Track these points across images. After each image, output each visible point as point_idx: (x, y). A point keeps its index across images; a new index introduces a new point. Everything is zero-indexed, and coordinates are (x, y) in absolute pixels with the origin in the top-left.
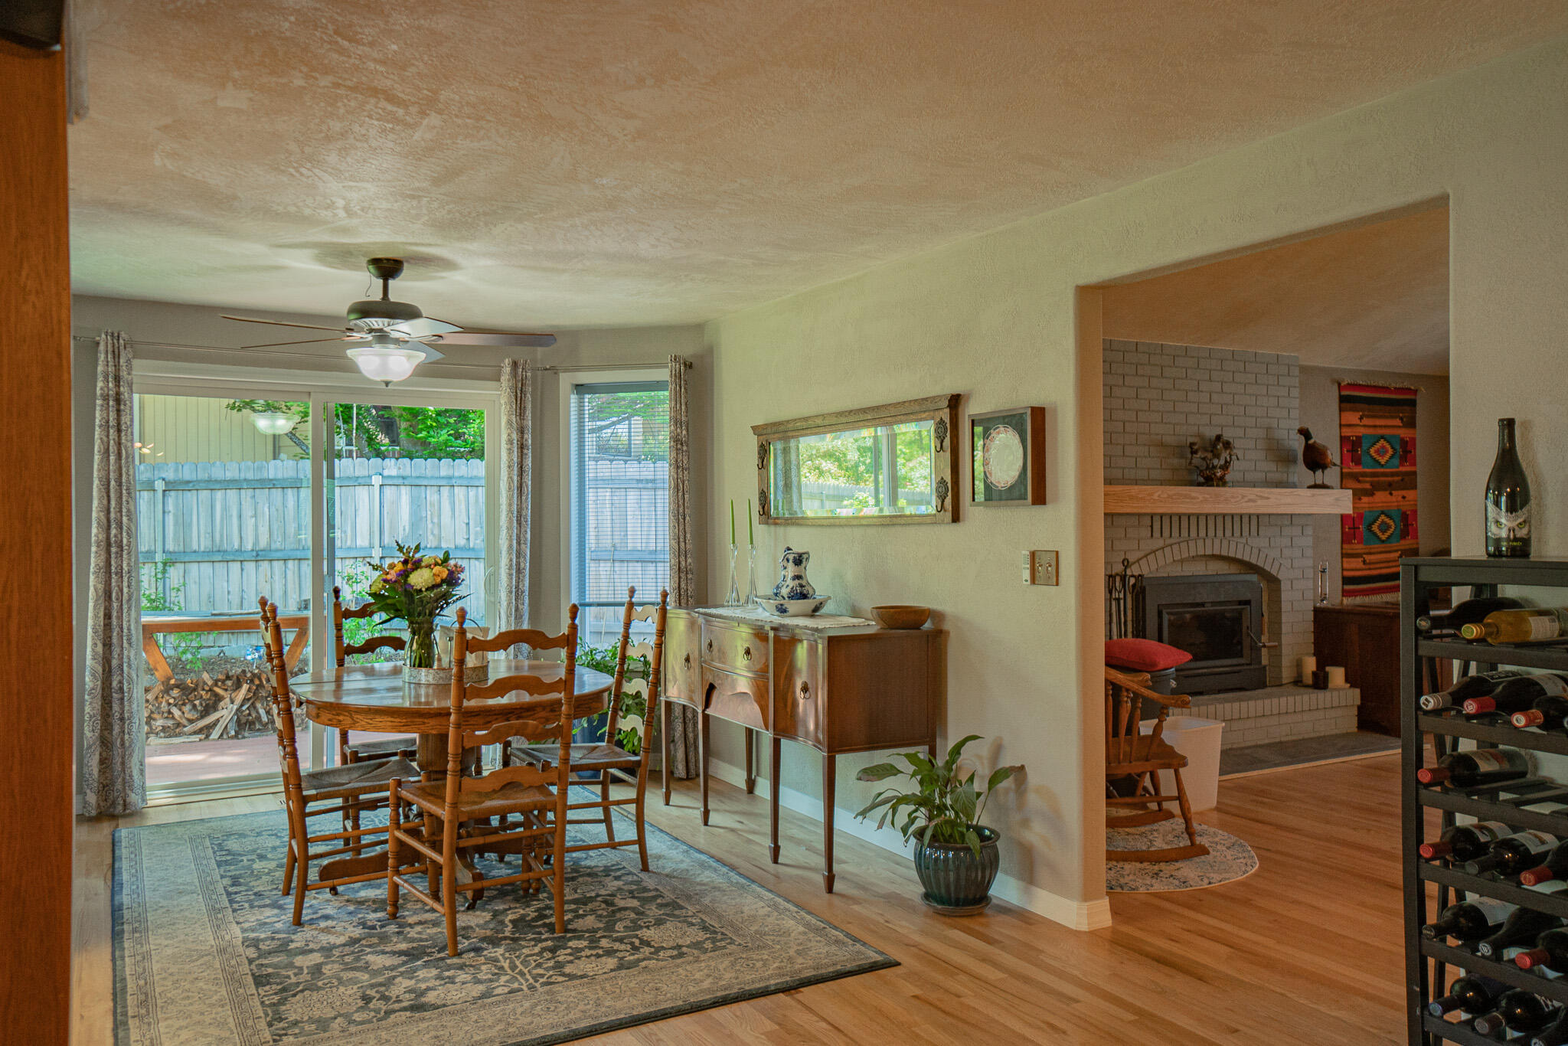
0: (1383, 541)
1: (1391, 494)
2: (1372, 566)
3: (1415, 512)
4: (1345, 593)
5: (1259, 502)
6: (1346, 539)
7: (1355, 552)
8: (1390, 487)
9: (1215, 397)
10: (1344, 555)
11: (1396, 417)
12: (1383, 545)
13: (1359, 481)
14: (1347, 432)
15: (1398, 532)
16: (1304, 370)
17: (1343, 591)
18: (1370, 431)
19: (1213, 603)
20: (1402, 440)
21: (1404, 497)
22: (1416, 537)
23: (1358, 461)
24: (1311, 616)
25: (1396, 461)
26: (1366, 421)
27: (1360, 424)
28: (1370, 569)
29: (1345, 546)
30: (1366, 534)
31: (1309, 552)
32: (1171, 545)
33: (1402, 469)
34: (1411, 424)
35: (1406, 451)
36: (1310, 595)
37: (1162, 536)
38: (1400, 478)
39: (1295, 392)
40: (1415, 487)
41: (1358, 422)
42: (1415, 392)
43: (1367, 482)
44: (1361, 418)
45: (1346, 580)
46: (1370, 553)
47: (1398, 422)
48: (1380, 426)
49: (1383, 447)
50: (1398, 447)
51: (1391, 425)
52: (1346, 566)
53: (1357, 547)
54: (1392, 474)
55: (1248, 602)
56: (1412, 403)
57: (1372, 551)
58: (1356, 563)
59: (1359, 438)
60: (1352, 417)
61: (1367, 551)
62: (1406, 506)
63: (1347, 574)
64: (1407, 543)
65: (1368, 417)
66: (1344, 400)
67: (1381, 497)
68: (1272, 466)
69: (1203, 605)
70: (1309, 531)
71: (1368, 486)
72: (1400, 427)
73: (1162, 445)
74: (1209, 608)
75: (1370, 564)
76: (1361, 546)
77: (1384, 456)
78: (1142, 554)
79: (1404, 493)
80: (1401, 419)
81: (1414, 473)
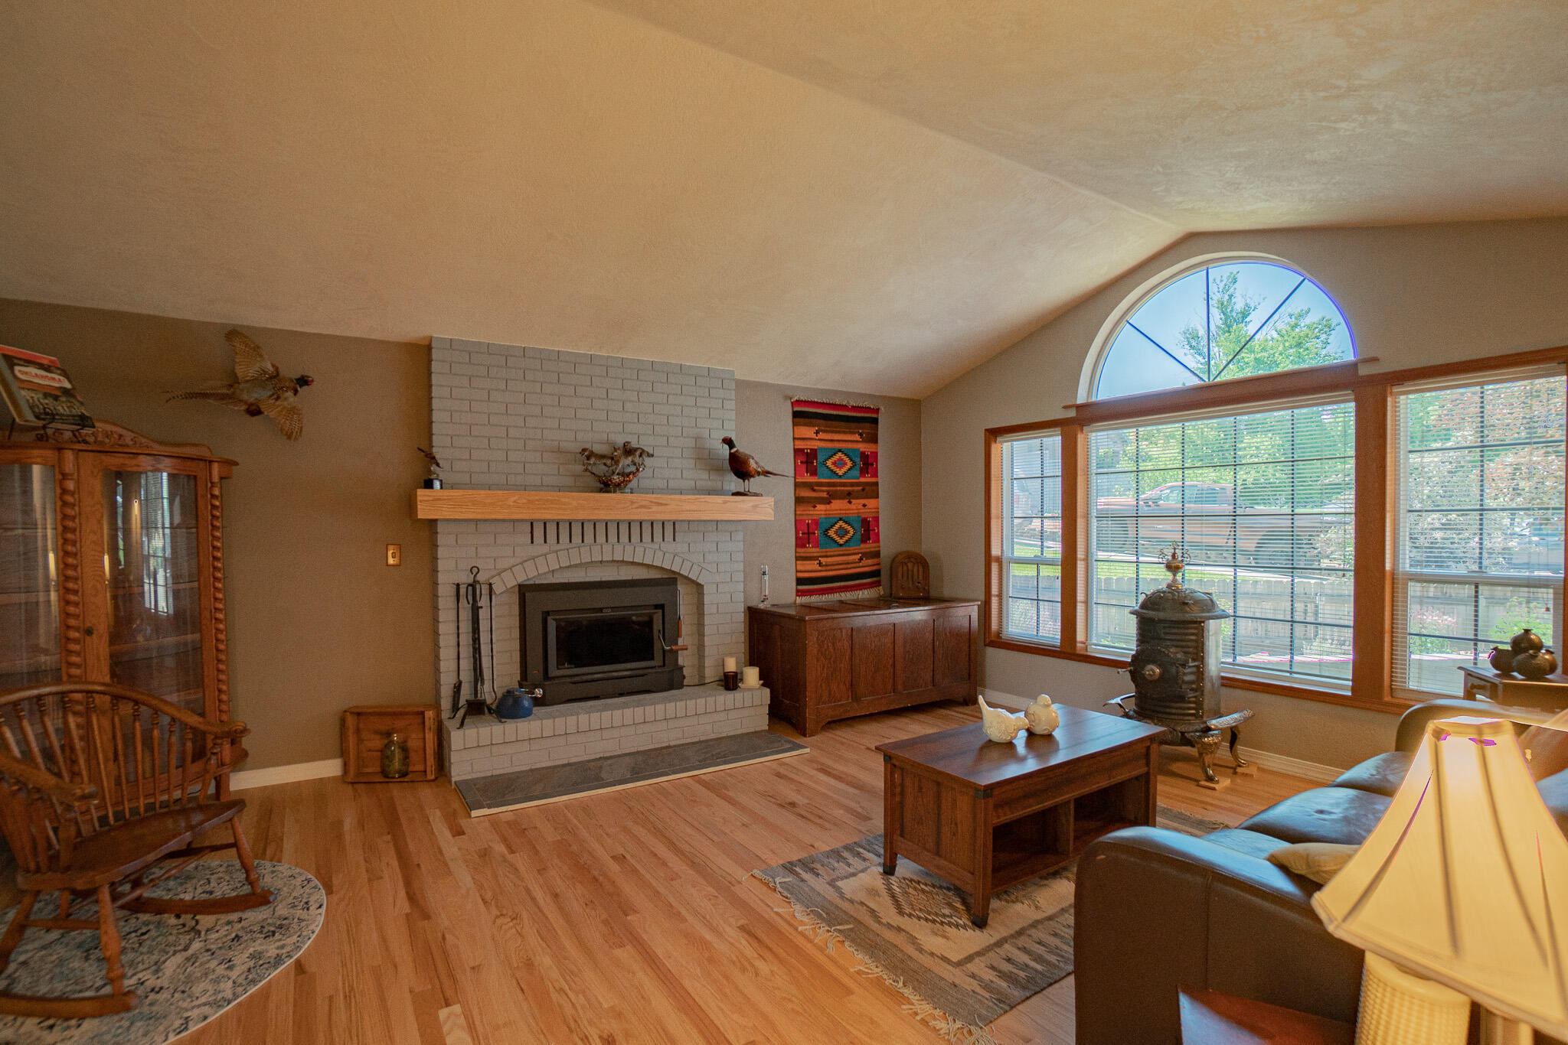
0: (841, 545)
1: (850, 502)
2: (829, 568)
3: (876, 519)
4: (799, 593)
5: (655, 508)
6: (800, 543)
7: (808, 555)
8: (849, 496)
9: (628, 405)
10: (797, 558)
11: (854, 433)
12: (840, 548)
13: (814, 490)
14: (801, 445)
15: (858, 536)
16: (742, 385)
17: (798, 591)
18: (829, 445)
19: (613, 608)
20: (863, 453)
21: (864, 505)
22: (878, 541)
23: (814, 473)
24: (741, 617)
25: (856, 472)
26: (822, 435)
27: (812, 437)
28: (826, 571)
29: (799, 550)
30: (822, 539)
31: (740, 557)
32: (556, 552)
33: (863, 480)
34: (873, 439)
35: (868, 464)
36: (740, 597)
37: (545, 542)
38: (861, 488)
39: (731, 405)
40: (877, 497)
41: (814, 436)
42: (877, 411)
43: (824, 491)
44: (817, 433)
45: (800, 581)
46: (827, 556)
47: (857, 437)
48: (839, 441)
49: (840, 459)
50: (858, 460)
51: (852, 441)
52: (799, 568)
53: (811, 550)
54: (852, 485)
55: (662, 607)
56: (875, 421)
57: (829, 554)
58: (813, 565)
59: (814, 452)
60: (808, 432)
61: (824, 554)
62: (867, 513)
63: (801, 575)
64: (869, 546)
65: (824, 431)
66: (796, 415)
67: (838, 505)
68: (705, 475)
69: (601, 610)
70: (740, 536)
71: (825, 495)
72: (857, 441)
73: (559, 451)
74: (607, 613)
75: (826, 565)
76: (814, 550)
77: (845, 470)
78: (518, 560)
79: (863, 501)
80: (861, 435)
81: (877, 484)
